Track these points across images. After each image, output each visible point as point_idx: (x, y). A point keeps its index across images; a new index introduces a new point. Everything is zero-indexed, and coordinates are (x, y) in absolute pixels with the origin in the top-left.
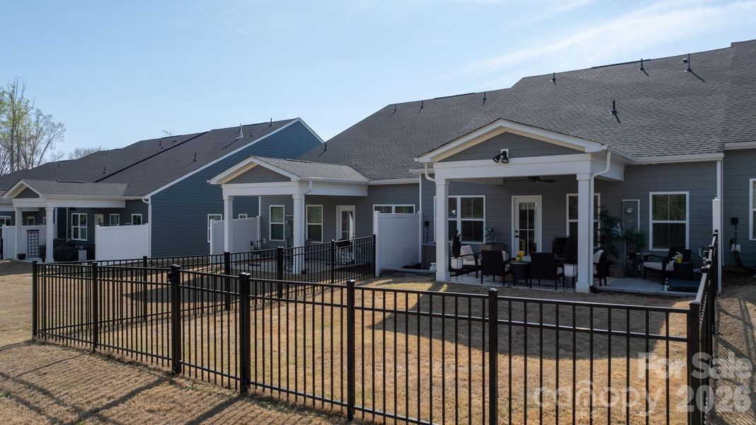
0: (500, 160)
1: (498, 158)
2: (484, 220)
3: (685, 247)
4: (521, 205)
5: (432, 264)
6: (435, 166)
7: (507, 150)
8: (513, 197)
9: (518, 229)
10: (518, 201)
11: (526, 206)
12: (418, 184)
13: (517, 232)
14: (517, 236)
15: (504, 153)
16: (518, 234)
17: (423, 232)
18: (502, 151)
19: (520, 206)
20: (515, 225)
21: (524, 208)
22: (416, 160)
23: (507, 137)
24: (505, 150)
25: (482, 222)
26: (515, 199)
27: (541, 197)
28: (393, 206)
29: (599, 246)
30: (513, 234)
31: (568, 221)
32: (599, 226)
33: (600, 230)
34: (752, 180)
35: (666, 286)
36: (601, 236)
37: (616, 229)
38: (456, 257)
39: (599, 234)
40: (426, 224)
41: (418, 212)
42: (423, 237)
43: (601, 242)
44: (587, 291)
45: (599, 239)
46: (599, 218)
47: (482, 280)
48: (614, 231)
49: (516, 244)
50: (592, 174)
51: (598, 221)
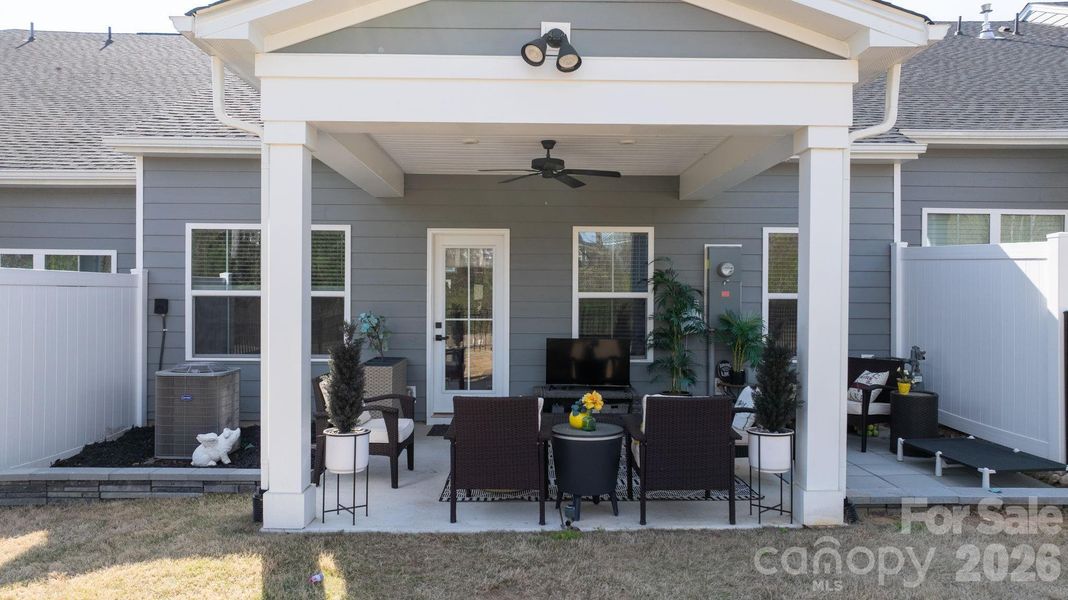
1: (540, 49)
2: (346, 294)
4: (451, 254)
5: (201, 437)
7: (566, 27)
8: (430, 232)
9: (441, 318)
10: (445, 243)
11: (463, 257)
12: (134, 190)
13: (438, 325)
14: (439, 338)
15: (556, 36)
16: (442, 332)
17: (148, 332)
18: (548, 27)
19: (448, 256)
20: (436, 309)
21: (458, 263)
24: (558, 25)
25: (342, 300)
26: (434, 236)
27: (506, 232)
28: (42, 256)
29: (650, 357)
30: (431, 332)
31: (577, 295)
32: (650, 309)
33: (655, 317)
34: (926, 211)
35: (987, 472)
36: (656, 334)
37: (694, 313)
38: (346, 428)
39: (650, 326)
40: (160, 307)
41: (138, 271)
42: (149, 349)
43: (656, 346)
44: (838, 518)
45: (650, 340)
46: (651, 287)
47: (453, 501)
48: (689, 318)
49: (436, 359)
50: (851, 129)
51: (649, 296)
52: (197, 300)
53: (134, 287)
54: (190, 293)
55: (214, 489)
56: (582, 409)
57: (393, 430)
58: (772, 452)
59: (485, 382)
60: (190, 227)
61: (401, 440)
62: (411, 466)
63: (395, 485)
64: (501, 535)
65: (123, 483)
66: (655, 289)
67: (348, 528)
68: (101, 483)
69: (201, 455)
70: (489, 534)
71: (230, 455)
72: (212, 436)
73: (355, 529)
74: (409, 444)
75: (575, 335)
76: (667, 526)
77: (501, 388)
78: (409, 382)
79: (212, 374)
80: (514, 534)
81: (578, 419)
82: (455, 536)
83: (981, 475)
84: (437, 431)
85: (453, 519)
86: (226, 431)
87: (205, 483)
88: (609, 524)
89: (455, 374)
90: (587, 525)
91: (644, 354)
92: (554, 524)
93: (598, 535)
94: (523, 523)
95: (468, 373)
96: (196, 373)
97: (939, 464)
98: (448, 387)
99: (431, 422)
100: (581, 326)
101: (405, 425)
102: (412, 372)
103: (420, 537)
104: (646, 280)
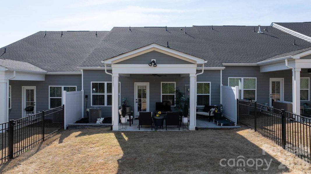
0: (153, 65)
1: (151, 63)
2: (120, 94)
3: (209, 105)
4: (138, 87)
5: (98, 119)
6: (113, 66)
7: (155, 60)
8: (135, 83)
9: (137, 98)
10: (137, 85)
11: (141, 87)
12: (81, 75)
13: (136, 100)
14: (136, 102)
15: (154, 62)
17: (84, 101)
18: (152, 60)
20: (136, 97)
21: (140, 88)
22: (102, 62)
23: (154, 53)
24: (154, 60)
27: (149, 83)
28: (63, 87)
29: (175, 105)
30: (135, 101)
31: (162, 94)
32: (175, 97)
33: (176, 98)
34: (229, 78)
35: (222, 124)
36: (176, 101)
37: (183, 98)
38: (124, 116)
39: (175, 100)
40: (86, 97)
41: (82, 90)
42: (84, 104)
43: (176, 104)
44: (194, 129)
45: (175, 102)
46: (175, 93)
47: (139, 128)
48: (182, 99)
49: (136, 106)
50: (196, 74)
51: (175, 94)
52: (93, 95)
53: (82, 93)
54: (92, 94)
55: (102, 127)
56: (158, 114)
57: (130, 117)
58: (185, 120)
59: (145, 110)
60: (92, 82)
61: (131, 119)
62: (132, 124)
63: (130, 126)
64: (146, 131)
65: (88, 126)
66: (176, 93)
67: (124, 130)
68: (85, 126)
69: (98, 122)
70: (145, 131)
71: (102, 122)
72: (99, 119)
73: (126, 131)
74: (132, 120)
75: (161, 102)
76: (170, 130)
77: (148, 110)
78: (131, 110)
79: (98, 109)
80: (148, 131)
81: (157, 115)
82: (140, 131)
83: (221, 124)
84: (136, 119)
85: (139, 130)
86: (102, 118)
87: (101, 126)
88: (161, 130)
89: (139, 108)
90: (158, 130)
91: (174, 105)
92: (154, 130)
93: (160, 132)
94: (149, 130)
95: (142, 109)
96: (95, 109)
97: (218, 123)
98: (138, 111)
99: (135, 117)
100: (162, 100)
101: (132, 117)
102: (132, 108)
103: (135, 132)
104: (174, 91)
